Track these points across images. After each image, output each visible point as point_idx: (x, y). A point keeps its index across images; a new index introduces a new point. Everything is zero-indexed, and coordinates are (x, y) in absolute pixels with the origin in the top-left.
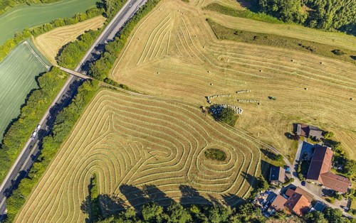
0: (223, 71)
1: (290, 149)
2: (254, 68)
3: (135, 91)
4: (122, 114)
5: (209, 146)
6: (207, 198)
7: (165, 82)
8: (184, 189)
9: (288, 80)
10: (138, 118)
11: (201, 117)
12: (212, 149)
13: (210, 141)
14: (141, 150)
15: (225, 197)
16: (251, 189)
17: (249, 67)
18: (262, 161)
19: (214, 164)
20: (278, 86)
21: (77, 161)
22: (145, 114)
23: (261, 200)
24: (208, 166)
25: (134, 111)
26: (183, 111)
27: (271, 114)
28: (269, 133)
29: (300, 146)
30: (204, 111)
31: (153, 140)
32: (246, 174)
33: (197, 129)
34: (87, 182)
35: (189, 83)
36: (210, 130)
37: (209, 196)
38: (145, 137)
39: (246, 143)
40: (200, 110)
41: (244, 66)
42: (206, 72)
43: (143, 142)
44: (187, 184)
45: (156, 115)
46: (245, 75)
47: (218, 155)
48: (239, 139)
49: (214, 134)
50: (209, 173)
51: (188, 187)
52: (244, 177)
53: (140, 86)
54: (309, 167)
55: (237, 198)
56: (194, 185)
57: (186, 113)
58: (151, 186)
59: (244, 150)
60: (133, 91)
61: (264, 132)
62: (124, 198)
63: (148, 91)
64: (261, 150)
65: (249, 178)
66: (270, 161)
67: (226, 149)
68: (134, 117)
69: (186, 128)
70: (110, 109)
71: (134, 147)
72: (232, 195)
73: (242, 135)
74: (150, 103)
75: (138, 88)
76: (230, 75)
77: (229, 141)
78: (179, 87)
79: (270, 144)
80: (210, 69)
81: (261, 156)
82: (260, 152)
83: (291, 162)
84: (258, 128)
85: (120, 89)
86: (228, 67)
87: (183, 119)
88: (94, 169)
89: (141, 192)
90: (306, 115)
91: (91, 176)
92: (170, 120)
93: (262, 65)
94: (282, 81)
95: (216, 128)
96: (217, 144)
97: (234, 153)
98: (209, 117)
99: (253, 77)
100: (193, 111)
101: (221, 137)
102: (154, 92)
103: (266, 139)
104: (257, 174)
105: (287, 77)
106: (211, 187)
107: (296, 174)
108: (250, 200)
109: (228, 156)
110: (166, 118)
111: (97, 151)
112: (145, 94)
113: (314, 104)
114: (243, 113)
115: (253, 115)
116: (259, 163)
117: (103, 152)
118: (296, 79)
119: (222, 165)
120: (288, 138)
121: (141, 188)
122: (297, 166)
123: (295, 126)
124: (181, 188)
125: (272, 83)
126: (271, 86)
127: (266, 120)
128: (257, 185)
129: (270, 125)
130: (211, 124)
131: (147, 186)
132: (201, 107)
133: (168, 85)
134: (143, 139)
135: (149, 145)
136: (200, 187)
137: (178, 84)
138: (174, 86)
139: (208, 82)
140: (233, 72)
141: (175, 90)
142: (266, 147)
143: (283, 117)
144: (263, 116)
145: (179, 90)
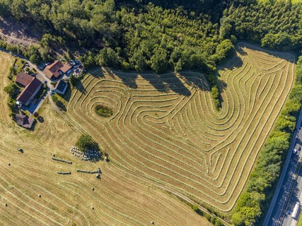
0: (77, 207)
1: (45, 108)
2: (45, 202)
3: (182, 200)
4: (197, 172)
5: (107, 120)
6: (116, 77)
7: (145, 205)
8: (134, 86)
9: (19, 178)
10: (176, 162)
11: (110, 150)
12: (106, 116)
13: (106, 125)
14: (172, 127)
15: (103, 76)
16: (82, 81)
17: (50, 206)
18: (68, 101)
19: (107, 104)
20: (31, 173)
21: (242, 127)
22: (169, 165)
23: (77, 71)
24: (112, 102)
25: (182, 172)
26: (128, 160)
27: (48, 144)
28: (55, 124)
29: (36, 110)
30: (106, 155)
31: (160, 134)
32: (83, 93)
33: (116, 138)
34: (225, 105)
35: (117, 196)
36: (104, 134)
38: (169, 139)
39: (76, 118)
40: (110, 157)
41: (54, 209)
42: (96, 210)
43: (170, 134)
44: (131, 89)
45: (157, 162)
46: (56, 195)
47: (102, 111)
48: (81, 122)
49: (101, 130)
50: (112, 96)
51: (130, 87)
52: (85, 90)
54: (37, 91)
55: (94, 75)
56: (125, 88)
57: (125, 157)
58: (162, 91)
59: (79, 112)
60: (185, 201)
61: (59, 126)
62: (186, 85)
63: (165, 196)
64: (66, 110)
65: (82, 90)
66: (63, 100)
67: (94, 115)
68: (182, 165)
69: (125, 141)
70: (212, 181)
71: (180, 132)
72: (97, 77)
73: (77, 126)
74: (163, 178)
75: (178, 203)
76: (71, 198)
77: (90, 121)
78: (128, 194)
79: (57, 115)
80: (90, 212)
81: (68, 105)
82: (67, 109)
83: (48, 99)
84: (62, 130)
85: (202, 209)
86: (71, 212)
87: (128, 151)
88: (220, 115)
89: (171, 87)
90: (21, 138)
91: (222, 110)
92: (142, 153)
93: (36, 205)
94: (25, 177)
95: (98, 136)
96: (100, 120)
97: (88, 111)
98: (102, 148)
99: (50, 189)
100: (117, 158)
101: (96, 126)
102: (159, 193)
103: (59, 120)
104: (74, 91)
105: (19, 182)
106: (112, 84)
107: (47, 89)
108: (85, 73)
109: (94, 109)
110: (146, 156)
111: (221, 133)
112: (170, 193)
113: (10, 148)
114: (69, 148)
115: (63, 145)
116: (71, 100)
117: (213, 132)
118: (13, 178)
119: (100, 101)
120: (42, 118)
121: (171, 91)
122: (45, 95)
123: (32, 129)
124: (136, 87)
125: (35, 178)
126: (37, 175)
127: (54, 137)
128: (76, 82)
129: (52, 132)
130: (102, 140)
131: (165, 91)
132: (108, 160)
133: (141, 200)
134: (170, 137)
135: (164, 130)
136: (121, 86)
137: (130, 199)
138: (135, 197)
139: (96, 193)
140: (68, 201)
141: (134, 191)
142: (61, 112)
143: (38, 139)
144: (55, 142)
145: (130, 190)
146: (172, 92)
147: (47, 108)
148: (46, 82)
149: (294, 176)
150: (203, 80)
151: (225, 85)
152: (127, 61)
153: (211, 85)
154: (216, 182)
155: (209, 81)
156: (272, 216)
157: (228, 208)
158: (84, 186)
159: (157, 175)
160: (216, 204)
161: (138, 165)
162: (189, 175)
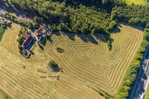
0: (48, 92)
1: (34, 49)
2: (34, 90)
3: (94, 89)
4: (101, 77)
5: (62, 54)
6: (66, 36)
7: (78, 91)
8: (74, 40)
9: (23, 79)
10: (92, 73)
11: (63, 67)
12: (61, 53)
13: (62, 56)
14: (90, 58)
15: (60, 35)
16: (51, 37)
17: (36, 91)
19: (62, 47)
20: (28, 77)
21: (120, 58)
22: (89, 74)
23: (49, 33)
24: (64, 46)
25: (94, 77)
26: (71, 72)
27: (36, 64)
28: (39, 56)
29: (31, 50)
30: (61, 69)
31: (85, 61)
32: (51, 42)
33: (66, 62)
34: (113, 48)
35: (66, 87)
36: (60, 60)
37: (65, 36)
38: (88, 63)
39: (49, 53)
40: (63, 70)
41: (38, 93)
42: (57, 93)
43: (89, 61)
44: (72, 41)
45: (84, 73)
46: (39, 86)
47: (60, 50)
48: (51, 55)
49: (59, 59)
50: (64, 44)
52: (52, 41)
53: (92, 92)
54: (31, 41)
55: (56, 35)
56: (70, 40)
57: (69, 70)
58: (86, 42)
59: (50, 51)
60: (96, 90)
61: (41, 56)
62: (96, 40)
63: (87, 88)
64: (44, 50)
65: (51, 41)
66: (43, 45)
67: (56, 52)
68: (94, 74)
69: (70, 63)
70: (107, 81)
71: (93, 60)
72: (58, 36)
73: (49, 56)
74: (86, 79)
75: (92, 91)
76: (46, 88)
77: (54, 55)
78: (71, 87)
79: (40, 52)
80: (54, 94)
81: (45, 47)
82: (44, 49)
83: (36, 45)
84: (42, 58)
85: (103, 93)
86: (46, 94)
87: (71, 68)
88: (111, 53)
89: (90, 41)
90: (24, 61)
91: (112, 50)
92: (77, 69)
93: (30, 91)
94: (26, 79)
95: (58, 61)
96: (58, 54)
97: (54, 50)
98: (59, 66)
99: (36, 84)
100: (66, 71)
101: (57, 57)
102: (84, 86)
103: (41, 54)
104: (48, 41)
105: (23, 81)
106: (64, 39)
107: (36, 40)
108: (52, 34)
109: (56, 49)
110: (79, 70)
111: (111, 61)
112: (89, 86)
113: (19, 66)
114: (45, 66)
115: (42, 65)
116: (46, 45)
117: (108, 60)
118: (20, 79)
119: (59, 46)
120: (33, 53)
122: (35, 43)
123: (29, 58)
124: (75, 40)
125: (30, 79)
126: (31, 78)
127: (38, 61)
128: (49, 38)
129: (38, 59)
130: (60, 63)
132: (62, 72)
133: (77, 89)
134: (89, 62)
135: (87, 59)
136: (68, 40)
137: (72, 88)
138: (74, 87)
139: (56, 86)
140: (44, 89)
141: (73, 85)
142: (42, 51)
143: (32, 62)
144: (39, 63)
145: (71, 85)
146: (90, 43)
147: (36, 49)
148: (35, 37)
149: (143, 79)
150: (104, 38)
151: (113, 40)
152: (71, 29)
153: (107, 40)
154: (109, 82)
155: (106, 38)
156: (133, 97)
157: (114, 93)
158: (52, 82)
159: (84, 78)
160: (109, 91)
161: (75, 74)
162: (98, 79)
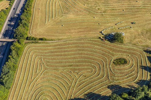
0: (102, 15)
2: (119, 10)
3: (52, 40)
5: (114, 58)
6: (127, 87)
7: (69, 30)
8: (110, 87)
10: (61, 55)
11: (102, 43)
12: (117, 60)
13: (113, 55)
14: (72, 74)
15: (137, 83)
16: (149, 73)
17: (116, 10)
18: (147, 56)
19: (122, 67)
20: (137, 16)
21: (26, 97)
22: (65, 51)
24: (119, 70)
25: (56, 52)
26: (89, 43)
27: (140, 31)
28: (144, 41)
30: (102, 40)
31: (77, 66)
32: (142, 66)
33: (103, 51)
35: (85, 27)
36: (111, 49)
37: (128, 85)
38: (71, 66)
39: (134, 50)
40: (100, 40)
41: (113, 10)
42: (92, 18)
43: (71, 69)
44: (112, 84)
45: (72, 50)
46: (116, 14)
47: (121, 62)
48: (129, 49)
49: (114, 50)
50: (121, 73)
51: (113, 85)
52: (142, 68)
53: (53, 36)
56: (116, 83)
57: (92, 44)
58: (89, 93)
59: (135, 54)
60: (50, 40)
61: (141, 41)
63: (61, 38)
64: (144, 51)
65: (144, 68)
67: (125, 57)
68: (58, 55)
69: (96, 52)
70: (39, 55)
71: (66, 74)
72: (141, 80)
73: (130, 46)
74: (65, 44)
75: (53, 38)
76: (108, 16)
77: (125, 52)
78: (80, 30)
79: (147, 46)
80: (94, 15)
81: (146, 55)
82: (144, 52)
84: (137, 40)
85: (40, 41)
86: (104, 12)
87: (91, 47)
88: (43, 98)
92: (83, 50)
93: (122, 7)
94: (138, 13)
95: (114, 47)
96: (118, 55)
97: (130, 57)
98: (107, 42)
99: (121, 14)
100: (96, 41)
101: (119, 51)
102: (66, 37)
103: (144, 44)
104: (149, 65)
105: (139, 10)
106: (126, 81)
109: (128, 60)
110: (80, 50)
112: (59, 40)
114: (125, 34)
115: (131, 34)
116: (147, 58)
117: (45, 84)
118: (144, 10)
119: (127, 66)
121: (82, 97)
124: (108, 87)
125: (133, 15)
126: (133, 16)
127: (139, 35)
129: (142, 36)
130: (110, 46)
131: (87, 95)
132: (100, 38)
133: (72, 31)
134: (70, 67)
135: (76, 70)
136: (120, 82)
137: (78, 29)
138: (76, 31)
139: (97, 23)
141: (78, 32)
142: (146, 49)
143: (147, 31)
144: (136, 33)
145: (80, 32)
156: (3, 58)
157: (27, 47)
159: (69, 44)
160: (34, 46)
161: (82, 43)
